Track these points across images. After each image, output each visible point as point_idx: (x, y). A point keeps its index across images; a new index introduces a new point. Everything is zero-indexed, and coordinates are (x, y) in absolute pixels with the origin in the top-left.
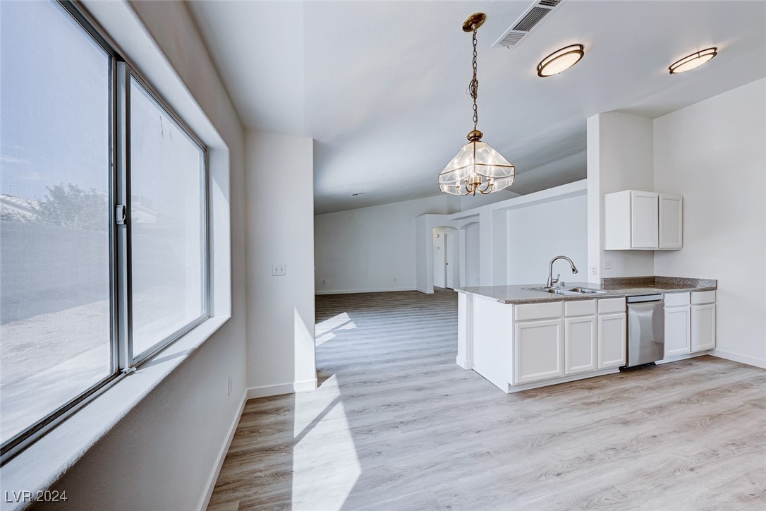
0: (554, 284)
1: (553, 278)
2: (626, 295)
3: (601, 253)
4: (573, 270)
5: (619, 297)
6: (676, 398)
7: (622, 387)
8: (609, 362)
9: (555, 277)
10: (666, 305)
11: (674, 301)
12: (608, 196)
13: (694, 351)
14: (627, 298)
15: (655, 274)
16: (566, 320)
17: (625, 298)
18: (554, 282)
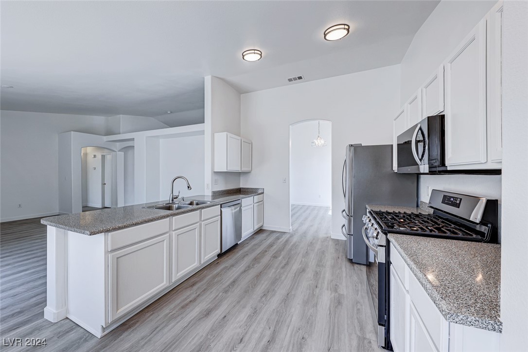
0: (175, 200)
1: (174, 194)
2: (221, 203)
3: (212, 174)
4: (188, 187)
5: (216, 205)
6: (243, 269)
7: (215, 272)
8: (210, 255)
9: (176, 194)
10: (242, 206)
11: (247, 202)
12: (216, 135)
13: (255, 229)
14: (221, 205)
15: (241, 186)
16: (174, 233)
17: (220, 206)
18: (175, 198)
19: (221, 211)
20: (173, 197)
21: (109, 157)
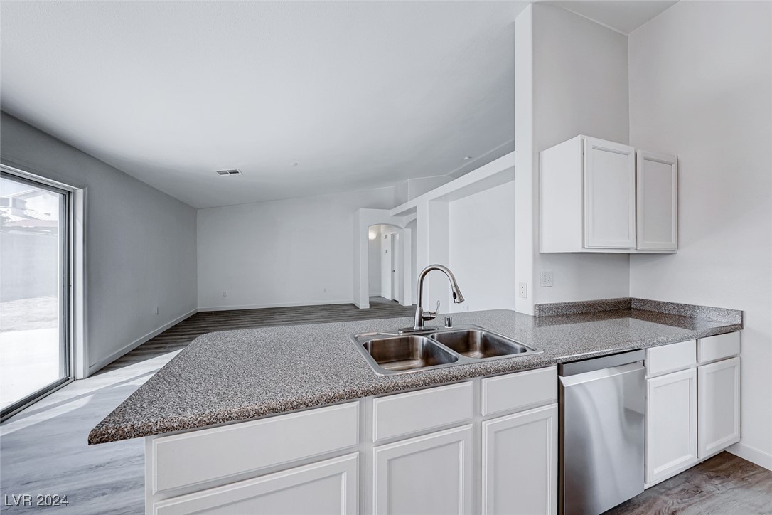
0: (426, 323)
1: (425, 310)
3: (534, 258)
4: (456, 296)
9: (429, 308)
16: (376, 451)
17: (555, 368)
18: (426, 319)
19: (560, 387)
20: (421, 317)
21: (397, 237)
